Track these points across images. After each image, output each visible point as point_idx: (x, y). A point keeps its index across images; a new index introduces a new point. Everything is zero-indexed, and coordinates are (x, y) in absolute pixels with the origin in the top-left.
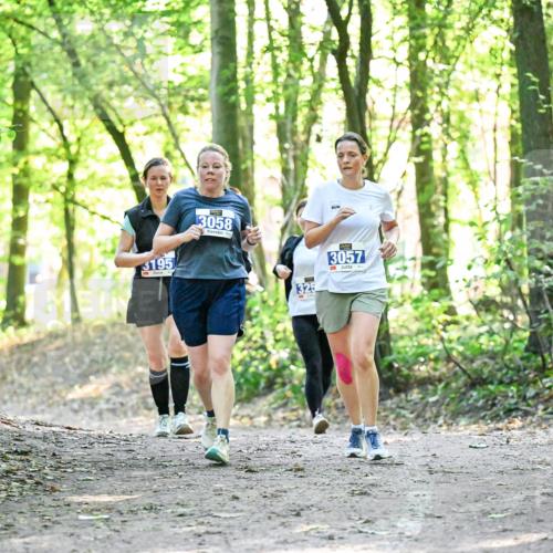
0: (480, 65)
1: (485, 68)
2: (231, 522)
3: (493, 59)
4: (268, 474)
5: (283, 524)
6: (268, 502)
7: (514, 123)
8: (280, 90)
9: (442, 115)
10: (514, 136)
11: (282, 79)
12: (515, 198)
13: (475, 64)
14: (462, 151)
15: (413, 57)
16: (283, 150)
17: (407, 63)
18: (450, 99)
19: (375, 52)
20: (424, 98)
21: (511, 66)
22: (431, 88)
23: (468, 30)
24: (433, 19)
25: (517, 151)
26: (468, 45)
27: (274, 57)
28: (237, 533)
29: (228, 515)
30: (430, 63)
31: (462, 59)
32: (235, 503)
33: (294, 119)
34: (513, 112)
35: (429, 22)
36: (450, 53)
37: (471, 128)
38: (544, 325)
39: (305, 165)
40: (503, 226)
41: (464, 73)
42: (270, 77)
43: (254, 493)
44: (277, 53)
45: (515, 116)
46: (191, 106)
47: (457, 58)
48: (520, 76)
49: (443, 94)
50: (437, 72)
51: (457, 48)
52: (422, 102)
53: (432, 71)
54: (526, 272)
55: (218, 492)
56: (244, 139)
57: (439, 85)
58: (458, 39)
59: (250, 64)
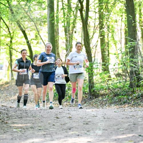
0: (117, 13)
1: (118, 14)
2: (53, 131)
3: (120, 11)
4: (62, 119)
5: (66, 132)
6: (62, 126)
7: (126, 28)
8: (65, 20)
9: (107, 26)
10: (126, 31)
11: (66, 16)
12: (126, 47)
13: (116, 13)
14: (113, 35)
15: (100, 11)
16: (66, 35)
17: (98, 12)
18: (109, 22)
19: (90, 10)
20: (103, 22)
21: (125, 13)
22: (104, 19)
23: (114, 4)
24: (105, 1)
25: (127, 35)
26: (114, 8)
27: (64, 11)
28: (54, 134)
29: (52, 129)
30: (104, 12)
31: (112, 12)
32: (54, 126)
33: (69, 27)
34: (126, 25)
35: (104, 2)
36: (109, 10)
37: (115, 29)
38: (133, 80)
39: (72, 39)
40: (123, 55)
41: (113, 15)
42: (63, 16)
43: (58, 124)
44: (65, 10)
45: (126, 26)
46: (42, 24)
47: (111, 11)
48: (127, 16)
49: (107, 21)
50: (106, 15)
51: (111, 9)
52: (102, 23)
53: (105, 15)
54: (129, 66)
55: (49, 124)
56: (56, 32)
57: (106, 18)
58: (111, 6)
59: (58, 13)
